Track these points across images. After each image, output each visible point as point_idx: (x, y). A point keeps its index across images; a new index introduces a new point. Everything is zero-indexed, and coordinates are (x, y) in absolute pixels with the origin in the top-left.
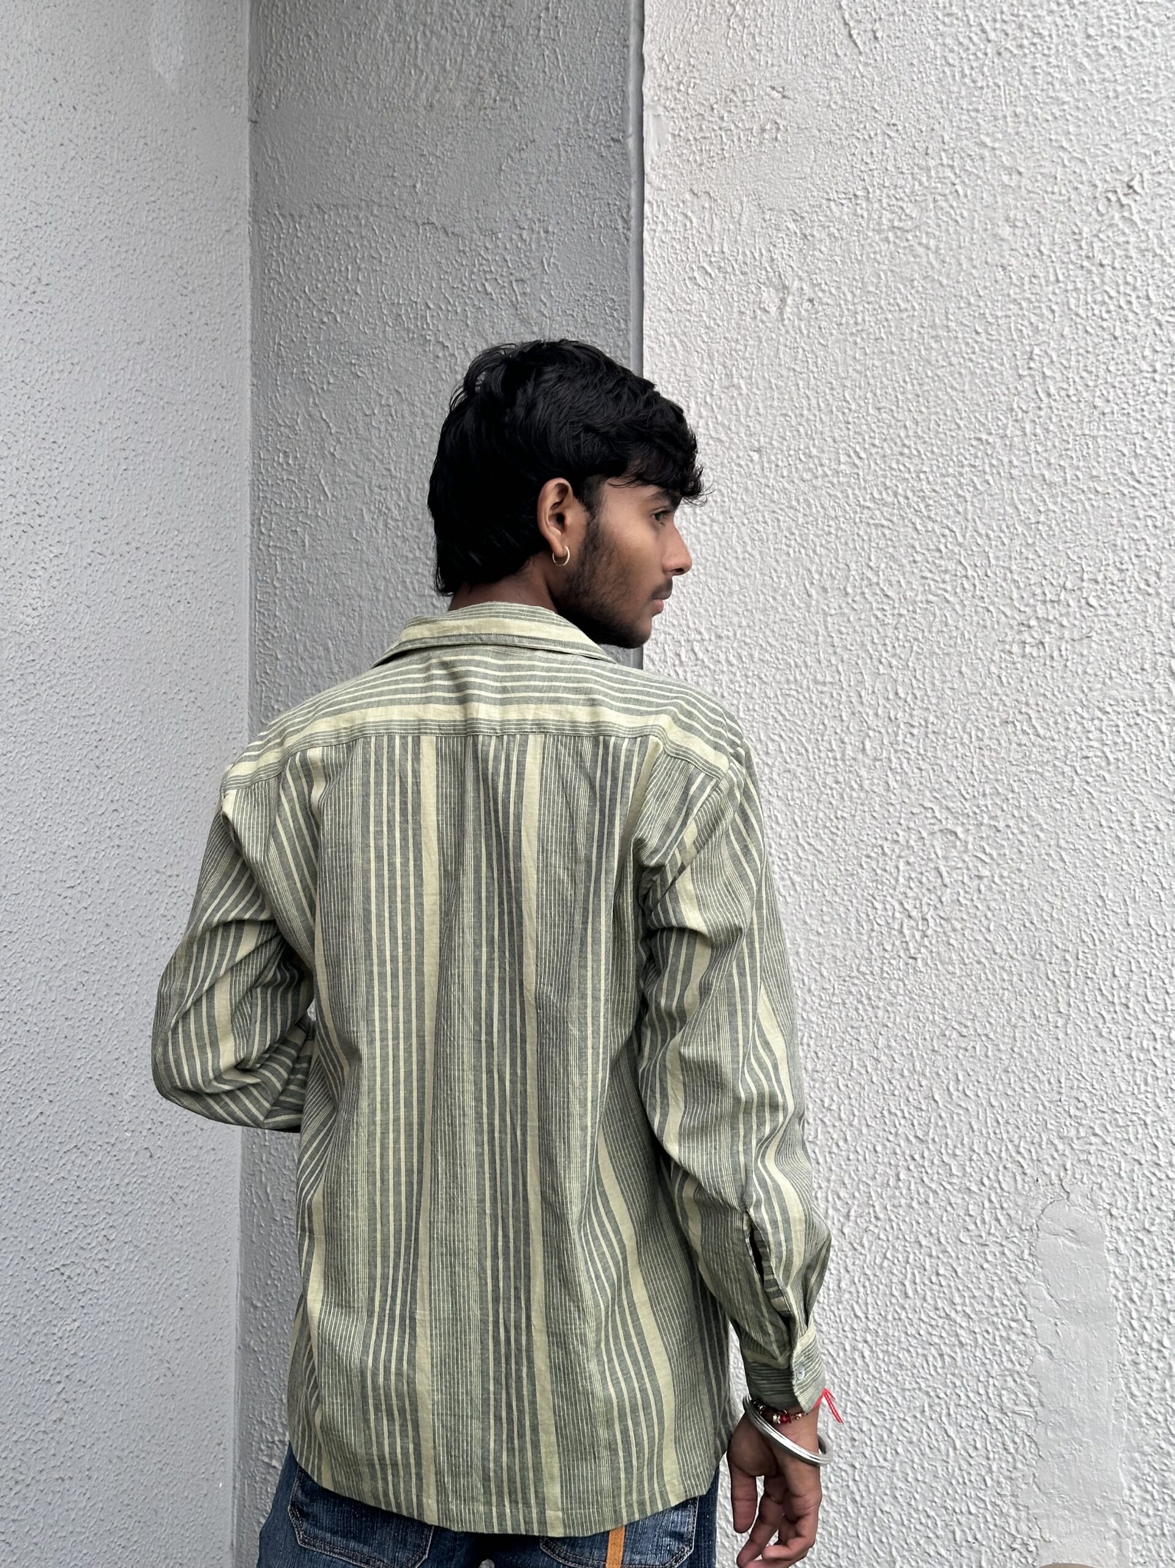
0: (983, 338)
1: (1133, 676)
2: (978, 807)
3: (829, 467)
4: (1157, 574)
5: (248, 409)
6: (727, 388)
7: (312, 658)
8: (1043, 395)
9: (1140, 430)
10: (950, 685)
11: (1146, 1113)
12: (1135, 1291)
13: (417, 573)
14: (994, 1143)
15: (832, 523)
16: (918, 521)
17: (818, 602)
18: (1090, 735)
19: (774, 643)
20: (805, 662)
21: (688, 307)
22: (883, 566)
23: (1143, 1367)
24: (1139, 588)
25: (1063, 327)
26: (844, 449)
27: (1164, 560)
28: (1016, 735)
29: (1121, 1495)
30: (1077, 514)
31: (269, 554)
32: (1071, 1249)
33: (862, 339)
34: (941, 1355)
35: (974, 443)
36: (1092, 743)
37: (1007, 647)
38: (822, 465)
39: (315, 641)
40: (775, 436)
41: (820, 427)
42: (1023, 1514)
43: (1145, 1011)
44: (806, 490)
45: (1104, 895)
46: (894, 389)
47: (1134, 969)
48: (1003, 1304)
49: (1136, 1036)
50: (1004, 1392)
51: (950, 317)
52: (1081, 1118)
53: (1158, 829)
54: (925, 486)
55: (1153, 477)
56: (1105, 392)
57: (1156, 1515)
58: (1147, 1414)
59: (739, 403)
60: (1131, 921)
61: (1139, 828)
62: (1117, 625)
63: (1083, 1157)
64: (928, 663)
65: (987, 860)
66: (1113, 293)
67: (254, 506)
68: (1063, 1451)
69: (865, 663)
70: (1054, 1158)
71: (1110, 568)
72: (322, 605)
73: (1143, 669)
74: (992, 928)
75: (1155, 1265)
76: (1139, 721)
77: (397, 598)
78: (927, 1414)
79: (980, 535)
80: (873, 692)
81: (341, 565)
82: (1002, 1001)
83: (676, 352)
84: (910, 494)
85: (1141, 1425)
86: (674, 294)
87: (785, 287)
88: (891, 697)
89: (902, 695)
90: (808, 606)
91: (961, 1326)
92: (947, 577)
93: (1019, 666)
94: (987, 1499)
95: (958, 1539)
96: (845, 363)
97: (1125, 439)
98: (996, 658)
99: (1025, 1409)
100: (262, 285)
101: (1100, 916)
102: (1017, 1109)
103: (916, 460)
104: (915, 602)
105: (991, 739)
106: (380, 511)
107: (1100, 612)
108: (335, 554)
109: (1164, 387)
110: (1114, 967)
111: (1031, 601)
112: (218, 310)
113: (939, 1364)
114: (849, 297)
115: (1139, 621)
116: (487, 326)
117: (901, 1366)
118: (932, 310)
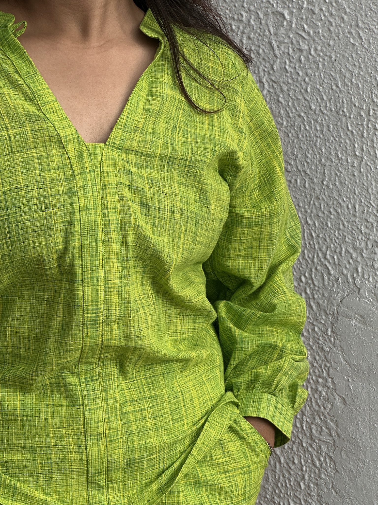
14: (309, 251)
32: (359, 328)
50: (313, 426)
65: (306, 36)
68: (352, 468)
70: (349, 263)
102: (325, 226)
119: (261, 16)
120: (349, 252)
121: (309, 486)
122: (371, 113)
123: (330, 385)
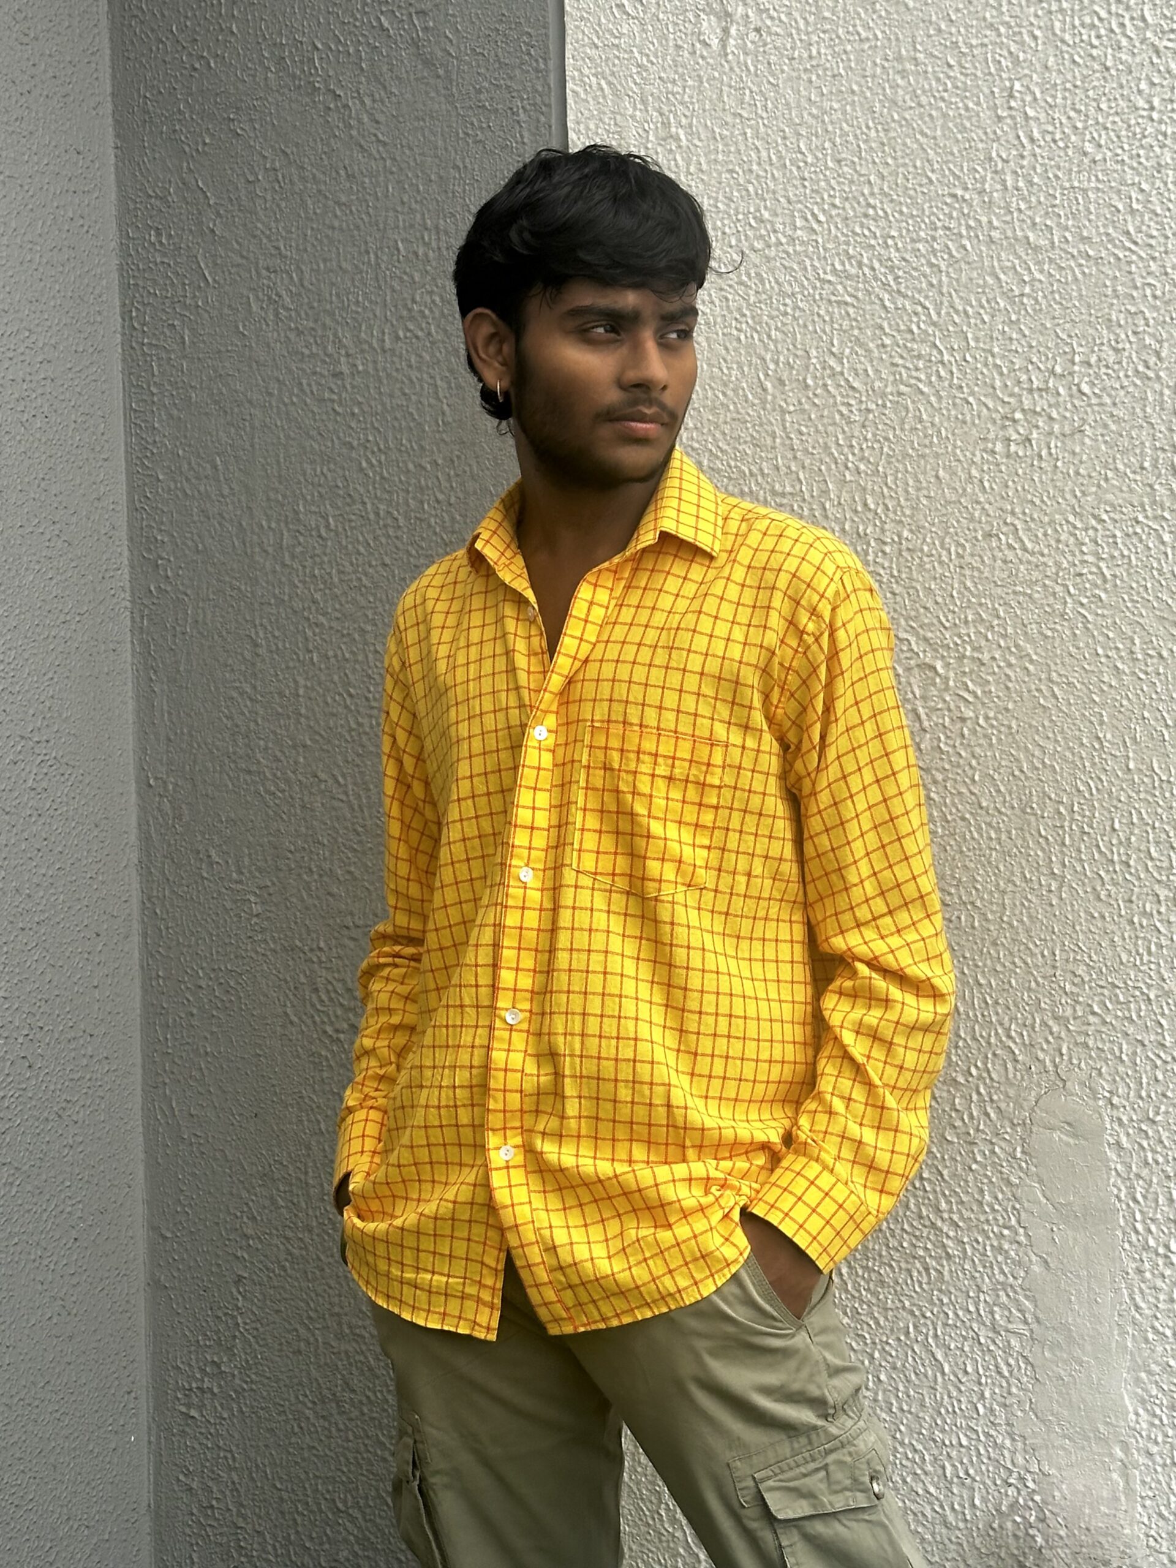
0: (956, 73)
1: (1131, 476)
2: (960, 637)
3: (784, 234)
4: (1158, 354)
5: (113, 177)
6: (664, 140)
7: (198, 478)
8: (1025, 141)
9: (1137, 180)
10: (925, 492)
11: (1149, 986)
12: (1139, 1189)
13: (315, 373)
14: (982, 1027)
15: (788, 301)
16: (887, 296)
17: (774, 397)
18: (1084, 549)
19: (725, 447)
20: (761, 470)
21: (616, 42)
22: (847, 351)
23: (1148, 1275)
24: (1137, 371)
25: (1047, 56)
26: (801, 211)
27: (1165, 336)
28: (1001, 550)
29: (1126, 1420)
30: (1067, 283)
31: (144, 354)
32: (1067, 1144)
33: (818, 76)
34: (927, 1270)
35: (948, 200)
36: (1086, 558)
37: (990, 445)
38: (775, 231)
39: (199, 456)
40: (721, 197)
41: (771, 185)
42: (1020, 1445)
43: (1147, 870)
44: (757, 262)
45: (1101, 735)
46: (856, 136)
47: (1135, 820)
48: (993, 1210)
49: (1138, 898)
50: (996, 1309)
51: (919, 47)
52: (1078, 995)
53: (1161, 656)
54: (894, 254)
55: (1152, 237)
56: (1095, 135)
57: (1165, 1442)
58: (1153, 1328)
59: (678, 157)
60: (1132, 765)
61: (1140, 656)
62: (1112, 416)
63: (1081, 1039)
64: (901, 467)
65: (971, 699)
66: (1103, 14)
67: (123, 294)
68: (1063, 1373)
69: (829, 469)
70: (1048, 1042)
71: (1104, 348)
72: (206, 414)
73: (1143, 468)
74: (977, 778)
75: (1161, 1160)
76: (1139, 530)
77: (293, 404)
78: (912, 1335)
79: (957, 312)
80: (840, 503)
81: (227, 364)
82: (989, 863)
83: (604, 97)
84: (877, 265)
85: (1147, 1341)
86: (599, 25)
87: (728, 15)
88: (859, 509)
89: (872, 506)
90: (764, 402)
91: (948, 1236)
92: (921, 364)
93: (1003, 468)
94: (980, 1430)
95: (948, 1475)
96: (799, 106)
97: (1119, 191)
98: (977, 459)
99: (1021, 1328)
100: (123, 25)
101: (1097, 760)
102: (1007, 987)
103: (883, 223)
104: (884, 395)
105: (972, 555)
106: (270, 298)
107: (1094, 401)
108: (220, 352)
109: (1163, 127)
110: (1113, 820)
111: (1016, 390)
112: (68, 58)
113: (925, 1280)
114: (802, 23)
115: (1138, 410)
116: (385, 68)
117: (882, 1282)
118: (897, 39)
119: (900, 671)
120: (1047, 1025)
121: (992, 1410)
122: (1076, 808)
123: (1022, 1239)
